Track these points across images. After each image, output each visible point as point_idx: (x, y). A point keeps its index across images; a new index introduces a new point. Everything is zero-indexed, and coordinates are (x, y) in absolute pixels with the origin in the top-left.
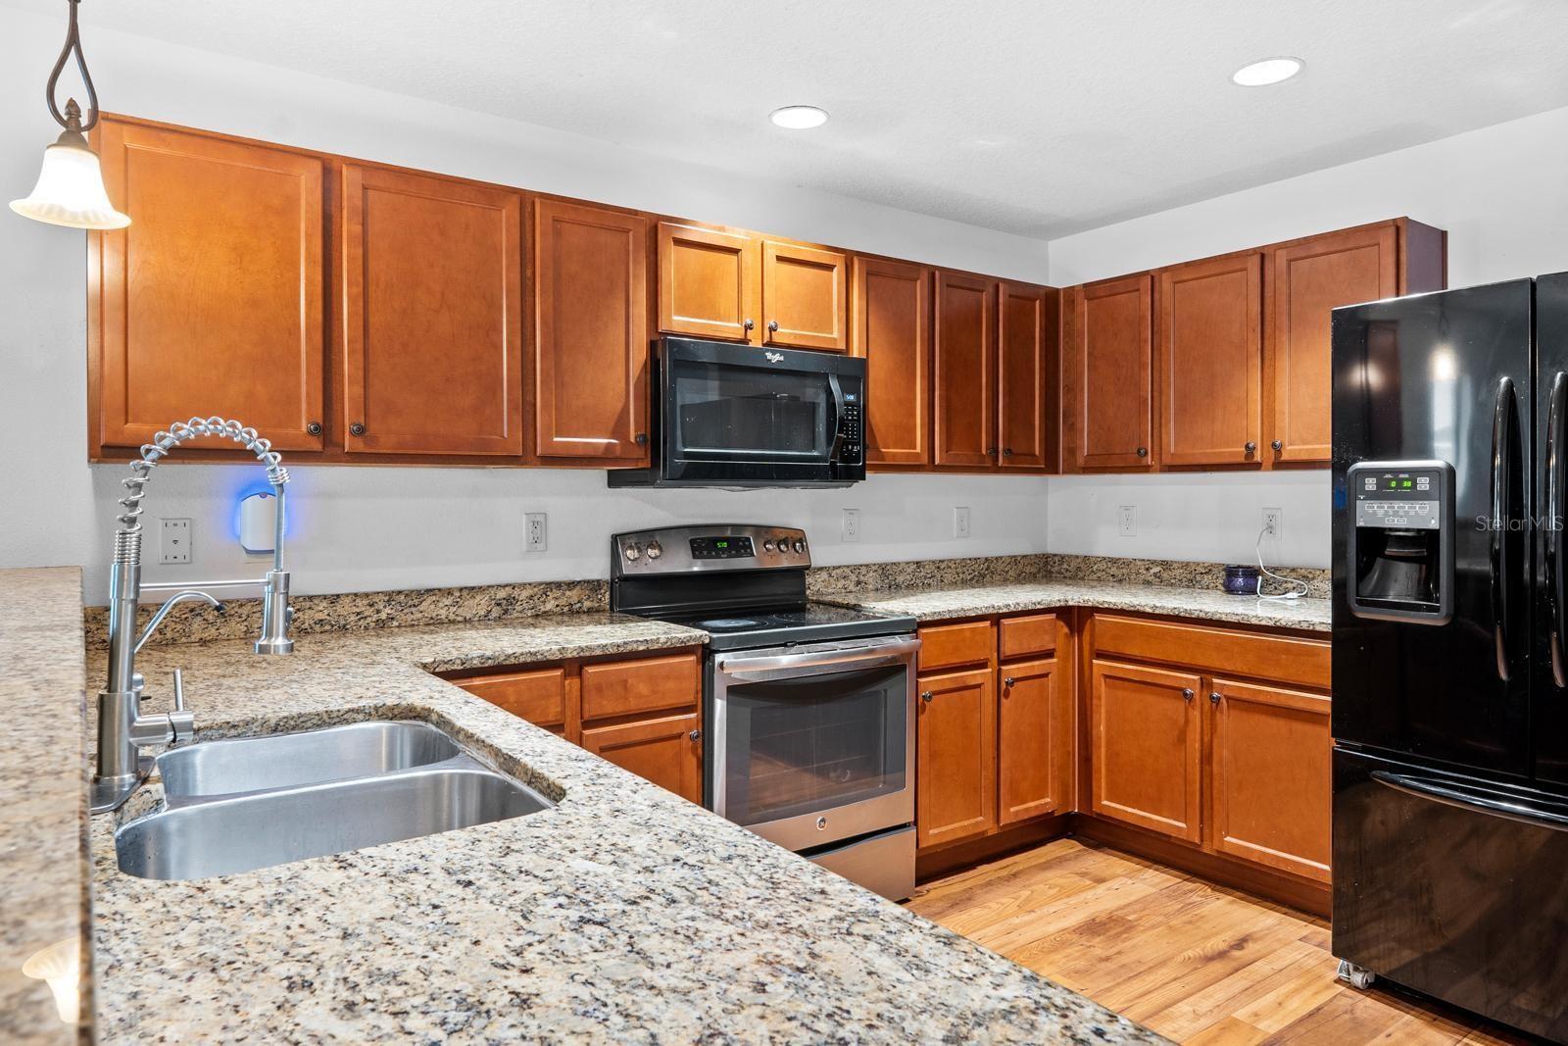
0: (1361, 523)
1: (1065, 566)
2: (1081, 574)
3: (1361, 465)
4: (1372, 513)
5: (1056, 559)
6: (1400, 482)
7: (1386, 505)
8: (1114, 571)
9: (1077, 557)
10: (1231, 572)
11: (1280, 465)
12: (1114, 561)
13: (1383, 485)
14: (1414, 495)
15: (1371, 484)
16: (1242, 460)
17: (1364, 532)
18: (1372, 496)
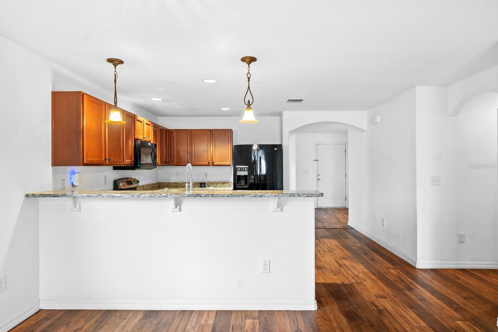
0: (238, 175)
1: (164, 185)
2: (168, 186)
3: (237, 167)
4: (240, 173)
5: (162, 183)
6: (243, 169)
7: (241, 172)
8: (175, 185)
9: (167, 183)
10: (201, 184)
11: (213, 165)
12: (175, 183)
13: (241, 169)
14: (244, 171)
15: (239, 169)
16: (207, 164)
17: (238, 176)
18: (239, 171)
